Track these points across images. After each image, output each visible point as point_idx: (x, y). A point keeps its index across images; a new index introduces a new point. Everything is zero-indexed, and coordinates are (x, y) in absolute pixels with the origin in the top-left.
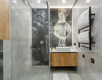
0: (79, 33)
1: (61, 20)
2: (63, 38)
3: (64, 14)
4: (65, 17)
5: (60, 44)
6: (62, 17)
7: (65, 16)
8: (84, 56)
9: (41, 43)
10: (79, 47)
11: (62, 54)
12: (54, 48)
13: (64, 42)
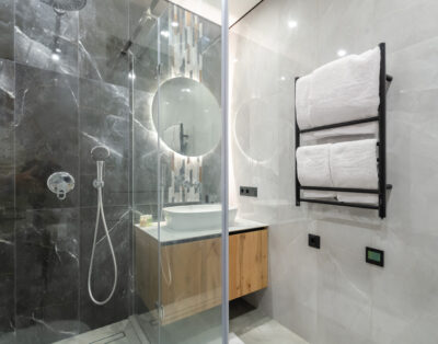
0: (298, 145)
1: (182, 69)
2: (188, 162)
3: (194, 40)
4: (201, 57)
5: (177, 190)
6: (185, 52)
7: (199, 52)
8: (314, 241)
9: (51, 187)
10: (298, 204)
11: (213, 244)
12: (149, 216)
13: (195, 180)
